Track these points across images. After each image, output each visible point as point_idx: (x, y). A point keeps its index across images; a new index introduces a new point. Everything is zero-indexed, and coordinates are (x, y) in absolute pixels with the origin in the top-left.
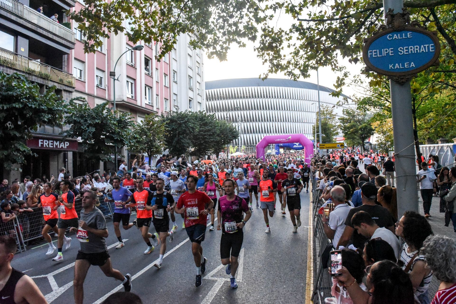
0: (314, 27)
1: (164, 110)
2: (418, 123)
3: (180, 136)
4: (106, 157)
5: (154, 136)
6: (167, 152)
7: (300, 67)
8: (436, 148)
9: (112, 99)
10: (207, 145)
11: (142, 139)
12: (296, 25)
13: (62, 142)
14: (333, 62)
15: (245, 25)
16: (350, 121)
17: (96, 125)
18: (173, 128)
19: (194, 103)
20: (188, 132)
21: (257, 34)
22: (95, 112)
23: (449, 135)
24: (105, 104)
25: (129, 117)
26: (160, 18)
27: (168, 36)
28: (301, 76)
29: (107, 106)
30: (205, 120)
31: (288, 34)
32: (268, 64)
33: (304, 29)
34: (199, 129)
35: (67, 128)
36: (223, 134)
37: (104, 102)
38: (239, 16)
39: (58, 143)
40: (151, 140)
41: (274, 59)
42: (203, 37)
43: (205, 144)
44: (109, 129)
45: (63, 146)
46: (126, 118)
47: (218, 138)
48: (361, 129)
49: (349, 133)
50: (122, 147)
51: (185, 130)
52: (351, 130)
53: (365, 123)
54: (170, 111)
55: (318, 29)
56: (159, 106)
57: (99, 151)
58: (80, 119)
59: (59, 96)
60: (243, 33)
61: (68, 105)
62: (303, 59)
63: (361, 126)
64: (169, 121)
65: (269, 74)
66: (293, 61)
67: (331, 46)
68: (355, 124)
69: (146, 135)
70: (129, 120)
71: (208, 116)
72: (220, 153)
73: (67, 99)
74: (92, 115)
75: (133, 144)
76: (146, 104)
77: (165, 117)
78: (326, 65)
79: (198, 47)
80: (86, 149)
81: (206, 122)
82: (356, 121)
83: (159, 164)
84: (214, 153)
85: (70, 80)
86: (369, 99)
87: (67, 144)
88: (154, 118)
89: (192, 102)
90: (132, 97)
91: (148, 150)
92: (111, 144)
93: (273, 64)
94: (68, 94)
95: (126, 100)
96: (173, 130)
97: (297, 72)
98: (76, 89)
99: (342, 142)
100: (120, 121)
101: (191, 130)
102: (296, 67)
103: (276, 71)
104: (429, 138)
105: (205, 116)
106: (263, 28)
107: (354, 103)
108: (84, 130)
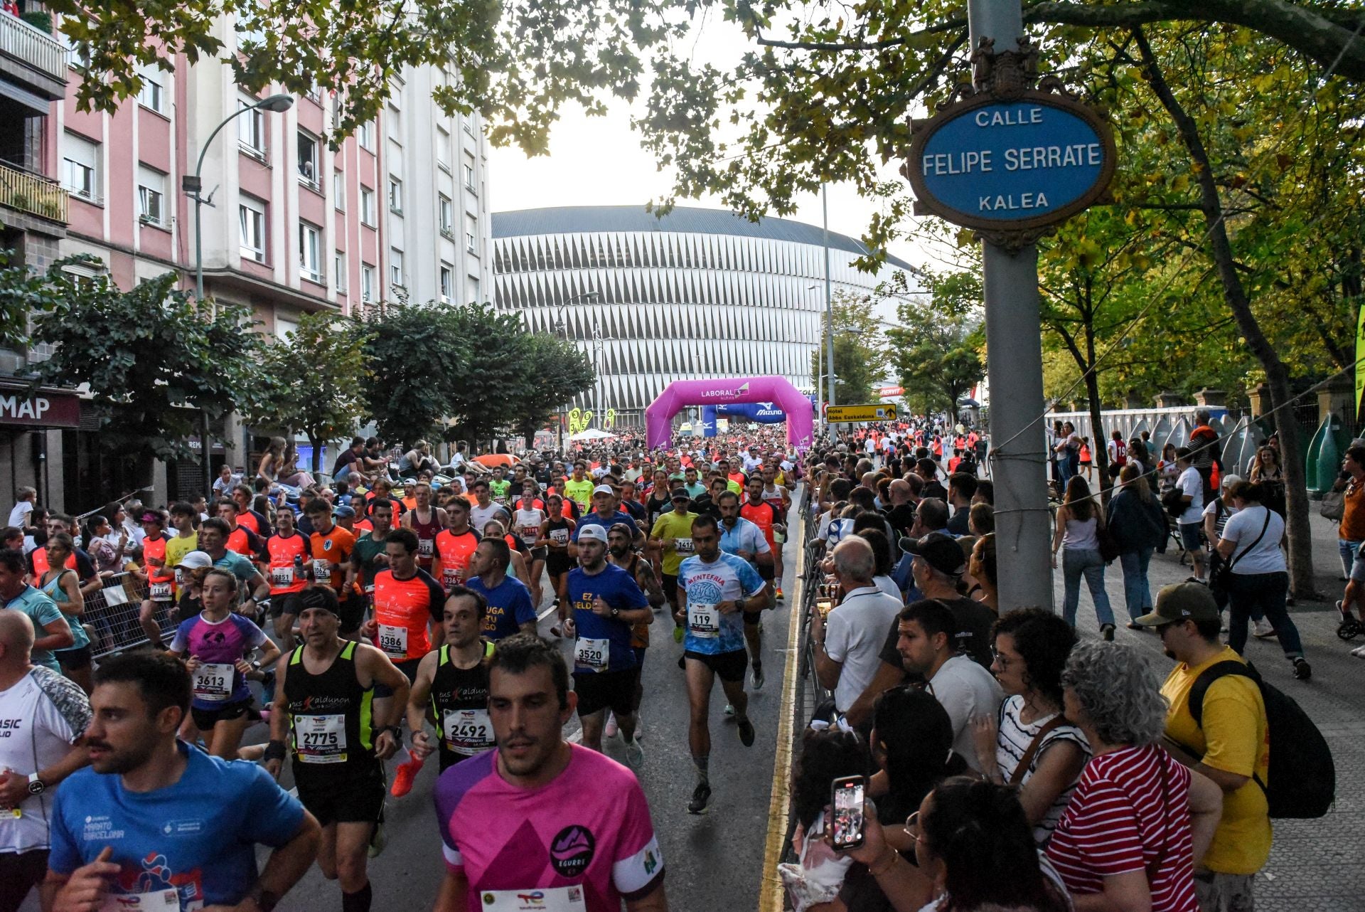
0: (807, 65)
1: (362, 301)
2: (1100, 348)
3: (412, 381)
4: (172, 448)
5: (328, 379)
6: (370, 431)
7: (767, 183)
8: (1149, 420)
9: (193, 261)
10: (498, 409)
11: (288, 391)
12: (755, 57)
13: (24, 401)
14: (863, 170)
15: (602, 48)
16: (919, 339)
17: (137, 347)
18: (390, 357)
19: (458, 278)
20: (437, 368)
21: (639, 78)
22: (134, 305)
23: (1185, 384)
24: (166, 282)
25: (249, 319)
26: (337, 15)
27: (365, 71)
28: (770, 207)
29: (175, 286)
30: (490, 331)
31: (732, 83)
32: (673, 168)
33: (779, 71)
34: (471, 360)
35: (42, 353)
36: (545, 376)
37: (166, 271)
38: (586, 21)
39: (13, 401)
40: (319, 394)
41: (691, 156)
42: (475, 79)
43: (488, 406)
44: (182, 359)
45: (30, 411)
46: (240, 323)
47: (531, 388)
48: (948, 362)
49: (915, 373)
50: (225, 416)
51: (427, 363)
52: (922, 365)
53: (959, 345)
54: (381, 304)
55: (819, 71)
56: (344, 284)
57: (150, 428)
58: (85, 327)
59: (11, 252)
60: (596, 72)
61: (42, 281)
62: (776, 157)
63: (949, 354)
64: (376, 334)
65: (676, 199)
66: (747, 163)
67: (856, 123)
68: (932, 347)
69: (302, 377)
70: (249, 330)
71: (501, 320)
72: (537, 433)
73: (40, 260)
74: (126, 315)
75: (260, 405)
76: (302, 279)
77: (365, 320)
78: (843, 179)
79: (460, 108)
80: (108, 421)
81: (495, 339)
82: (932, 341)
83: (344, 469)
84: (519, 431)
85: (50, 198)
86: (967, 278)
87: (43, 406)
88: (327, 325)
89: (449, 276)
90: (258, 256)
91: (310, 424)
92: (188, 405)
93: (688, 170)
94: (43, 245)
95: (237, 265)
96: (389, 361)
97: (759, 195)
98: (70, 228)
99: (896, 400)
100: (216, 335)
101: (446, 361)
102: (755, 182)
103: (697, 192)
104: (1132, 391)
105: (490, 319)
106: (657, 61)
107: (924, 289)
108: (99, 360)
